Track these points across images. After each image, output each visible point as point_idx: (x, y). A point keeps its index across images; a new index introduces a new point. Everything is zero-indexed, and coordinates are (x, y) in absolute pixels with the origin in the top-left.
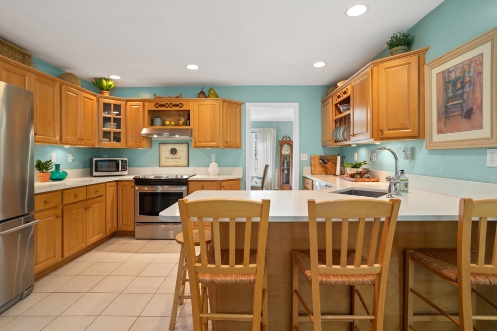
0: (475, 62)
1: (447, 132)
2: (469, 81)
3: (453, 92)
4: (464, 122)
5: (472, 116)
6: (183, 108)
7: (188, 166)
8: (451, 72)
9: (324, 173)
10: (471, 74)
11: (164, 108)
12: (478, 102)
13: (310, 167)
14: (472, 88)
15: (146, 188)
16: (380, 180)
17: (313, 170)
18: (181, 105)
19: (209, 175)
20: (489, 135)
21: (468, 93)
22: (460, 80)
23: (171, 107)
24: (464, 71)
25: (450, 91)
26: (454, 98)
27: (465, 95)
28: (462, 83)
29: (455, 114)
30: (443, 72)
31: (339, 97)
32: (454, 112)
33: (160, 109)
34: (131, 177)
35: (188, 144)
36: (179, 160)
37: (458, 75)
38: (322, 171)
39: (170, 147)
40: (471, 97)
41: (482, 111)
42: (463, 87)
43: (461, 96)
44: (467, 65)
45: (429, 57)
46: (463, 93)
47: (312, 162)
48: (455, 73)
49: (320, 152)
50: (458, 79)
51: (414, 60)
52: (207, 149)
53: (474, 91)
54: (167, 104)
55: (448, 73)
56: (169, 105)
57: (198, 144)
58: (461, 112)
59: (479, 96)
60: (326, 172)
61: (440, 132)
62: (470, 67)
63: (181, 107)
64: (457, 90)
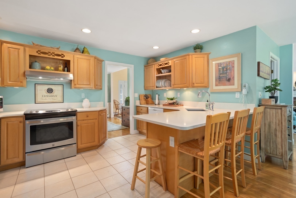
0: (232, 63)
1: (220, 86)
2: (229, 69)
3: (222, 71)
4: (227, 83)
5: (230, 81)
6: (64, 58)
7: (63, 102)
8: (222, 64)
9: (146, 103)
10: (230, 66)
11: (46, 56)
12: (233, 76)
13: (139, 101)
14: (230, 71)
15: (42, 121)
16: (184, 105)
17: (141, 102)
18: (63, 56)
19: (83, 107)
20: (237, 88)
21: (229, 73)
22: (226, 68)
23: (53, 56)
24: (227, 65)
25: (221, 71)
26: (223, 73)
27: (228, 73)
28: (226, 69)
29: (224, 79)
30: (218, 64)
31: (161, 65)
32: (223, 79)
33: (42, 55)
34: (22, 113)
35: (63, 85)
36: (55, 98)
37: (225, 66)
38: (145, 103)
39: (47, 87)
40: (230, 74)
41: (234, 80)
42: (227, 70)
43: (226, 73)
44: (228, 63)
45: (211, 57)
46: (227, 72)
47: (140, 98)
48: (223, 65)
49: (143, 92)
50: (225, 67)
51: (206, 56)
52: (81, 89)
53: (231, 72)
54: (50, 53)
55: (220, 65)
56: (51, 54)
57: (77, 86)
58: (226, 79)
59: (233, 74)
60: (147, 103)
61: (216, 85)
62: (229, 64)
63: (62, 57)
64: (224, 71)
